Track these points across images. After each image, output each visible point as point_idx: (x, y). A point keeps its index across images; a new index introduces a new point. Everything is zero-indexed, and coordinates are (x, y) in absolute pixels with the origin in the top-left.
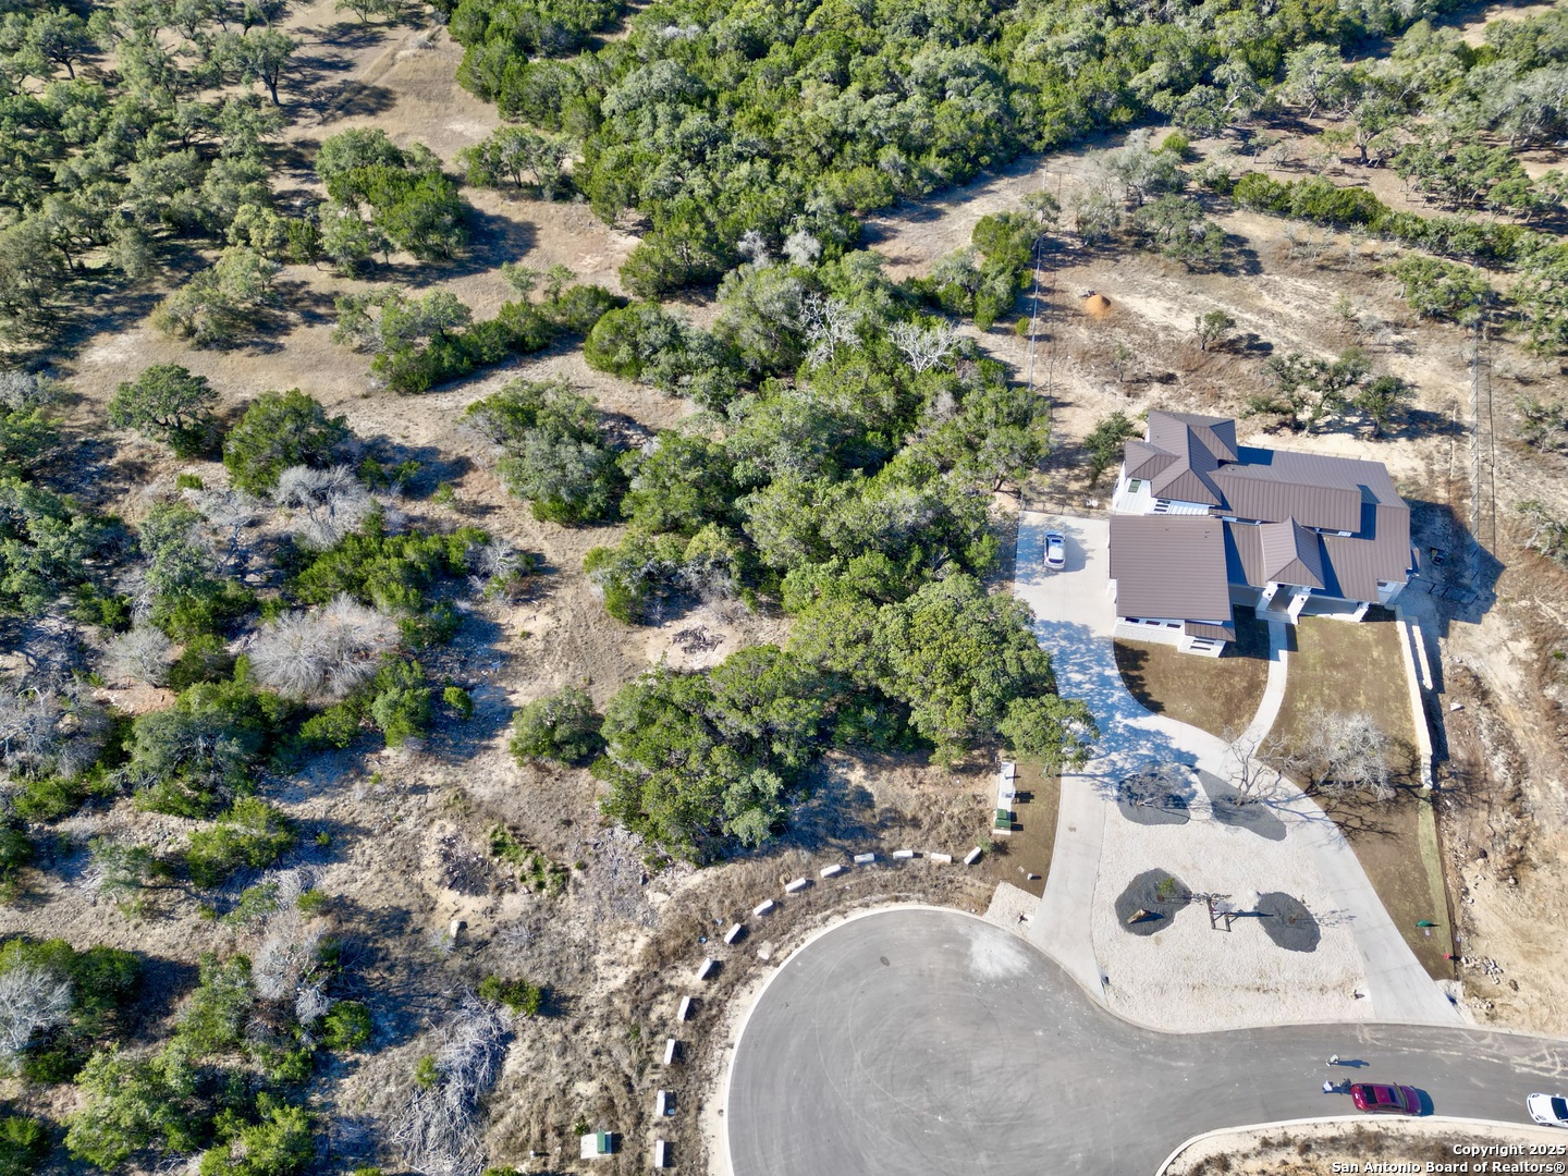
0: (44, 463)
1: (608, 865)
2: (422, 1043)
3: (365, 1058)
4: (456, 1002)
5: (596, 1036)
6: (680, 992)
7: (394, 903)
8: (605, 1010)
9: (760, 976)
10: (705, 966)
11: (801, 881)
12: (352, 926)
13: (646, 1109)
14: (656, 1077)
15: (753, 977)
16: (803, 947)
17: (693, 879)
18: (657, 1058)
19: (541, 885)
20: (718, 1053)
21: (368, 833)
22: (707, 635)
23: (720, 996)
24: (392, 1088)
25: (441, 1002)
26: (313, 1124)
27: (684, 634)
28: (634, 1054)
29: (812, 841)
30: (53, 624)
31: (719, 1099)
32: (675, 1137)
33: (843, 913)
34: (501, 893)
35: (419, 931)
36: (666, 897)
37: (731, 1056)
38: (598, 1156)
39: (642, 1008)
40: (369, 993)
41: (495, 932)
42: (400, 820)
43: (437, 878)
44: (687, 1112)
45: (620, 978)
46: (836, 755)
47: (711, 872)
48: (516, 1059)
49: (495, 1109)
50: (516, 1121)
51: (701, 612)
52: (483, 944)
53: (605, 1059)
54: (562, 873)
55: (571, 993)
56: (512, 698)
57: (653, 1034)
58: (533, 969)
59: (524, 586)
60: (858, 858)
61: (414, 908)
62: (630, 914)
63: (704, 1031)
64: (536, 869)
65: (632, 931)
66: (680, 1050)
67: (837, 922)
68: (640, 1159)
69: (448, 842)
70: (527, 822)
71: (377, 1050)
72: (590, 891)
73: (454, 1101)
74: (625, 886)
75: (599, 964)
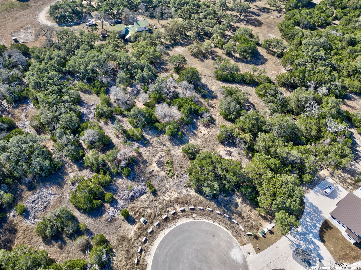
0: (156, 62)
1: (181, 179)
2: (133, 183)
3: (125, 179)
4: (142, 181)
5: (157, 204)
6: (175, 209)
7: (147, 160)
8: (161, 202)
9: (190, 219)
10: (182, 209)
11: (211, 210)
12: (139, 158)
13: (154, 222)
14: (160, 219)
15: (189, 218)
16: (201, 221)
17: (193, 193)
18: (163, 216)
19: (169, 174)
20: (172, 224)
21: (152, 146)
22: (232, 154)
23: (181, 216)
24: (125, 186)
25: (141, 179)
26: (111, 182)
27: (228, 151)
28: (160, 212)
29: (219, 205)
30: (138, 87)
31: (166, 231)
32: (155, 230)
33: (214, 222)
34: (162, 170)
35: (146, 166)
36: (186, 192)
37: (174, 227)
38: (142, 222)
39: (167, 206)
40: (133, 170)
41: (156, 176)
42: (158, 148)
43: (155, 161)
44: (160, 229)
45: (168, 199)
46: (238, 194)
47: (197, 195)
48: (143, 197)
49: (135, 202)
50: (136, 206)
51: (235, 149)
52: (153, 176)
53: (155, 209)
54: (173, 174)
55: (159, 194)
56: (190, 141)
57: (165, 212)
58: (157, 186)
59: (208, 124)
60: (225, 215)
61: (149, 162)
62: (178, 190)
63: (173, 219)
64: (170, 171)
65: (176, 193)
66: (167, 218)
67: (211, 222)
68: (147, 229)
69: (162, 157)
70: (175, 162)
71: (127, 179)
72: (175, 181)
73: (130, 195)
74: (181, 185)
75: (167, 193)
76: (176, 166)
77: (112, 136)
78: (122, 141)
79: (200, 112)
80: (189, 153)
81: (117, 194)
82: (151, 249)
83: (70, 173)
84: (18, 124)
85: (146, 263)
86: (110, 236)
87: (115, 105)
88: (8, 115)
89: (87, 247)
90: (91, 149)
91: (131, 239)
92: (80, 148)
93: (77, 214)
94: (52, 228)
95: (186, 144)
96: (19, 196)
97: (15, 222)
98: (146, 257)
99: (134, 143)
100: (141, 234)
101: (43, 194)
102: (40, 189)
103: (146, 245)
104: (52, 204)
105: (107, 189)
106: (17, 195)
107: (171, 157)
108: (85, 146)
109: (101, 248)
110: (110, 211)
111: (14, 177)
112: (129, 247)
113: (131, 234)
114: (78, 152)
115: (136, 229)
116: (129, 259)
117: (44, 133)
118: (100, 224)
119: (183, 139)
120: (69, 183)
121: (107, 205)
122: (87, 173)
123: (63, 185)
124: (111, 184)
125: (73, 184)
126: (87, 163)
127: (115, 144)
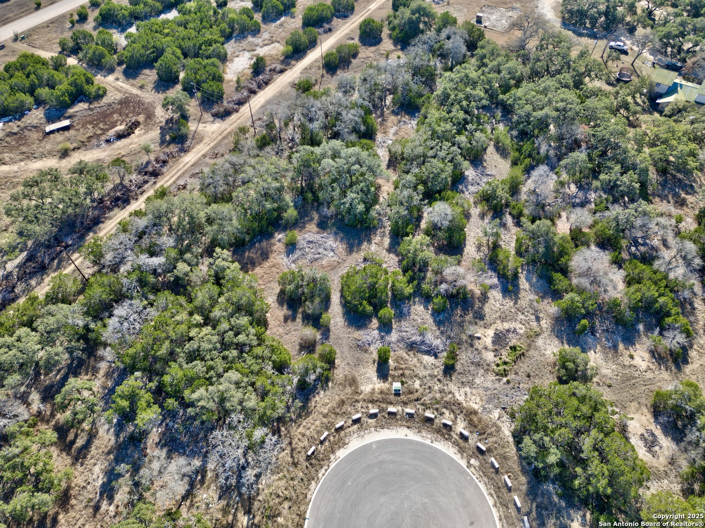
1: (510, 393)
2: (434, 328)
3: (430, 312)
4: (449, 337)
5: (436, 388)
6: (454, 421)
7: (487, 315)
8: (446, 391)
9: (462, 458)
10: (466, 433)
11: (510, 484)
12: (477, 302)
13: (409, 406)
14: (420, 411)
15: (462, 455)
16: (477, 481)
17: (507, 429)
18: (428, 411)
19: (498, 365)
20: (429, 436)
21: (516, 303)
22: (657, 448)
23: (453, 440)
24: (419, 321)
25: (449, 332)
26: (408, 298)
27: (653, 435)
28: (429, 402)
29: (532, 493)
31: (412, 435)
32: (398, 417)
33: (495, 505)
34: (493, 351)
35: (476, 324)
36: (497, 418)
37: (428, 442)
38: (394, 389)
39: (447, 405)
40: (452, 310)
41: (477, 350)
42: (523, 314)
43: (498, 328)
44: (407, 422)
45: (460, 398)
47: (511, 439)
48: (428, 359)
49: (411, 353)
50: (407, 360)
51: (673, 446)
52: (472, 346)
53: (428, 391)
54: (505, 374)
55: (453, 378)
56: (592, 352)
57: (437, 409)
58: (462, 364)
59: (663, 355)
60: (526, 518)
61: (485, 321)
62: (488, 402)
63: (438, 431)
64: (505, 363)
65: (480, 403)
66: (429, 420)
67: (491, 501)
68: (391, 403)
69: (515, 331)
70: (527, 359)
71: (432, 315)
72: (497, 385)
73: (414, 338)
74: (501, 400)
75: (466, 389)
76: (523, 366)
77: (472, 240)
78: (478, 258)
79: (669, 320)
80: (564, 366)
81: (400, 321)
82: (370, 432)
83: (376, 243)
84: (379, 137)
85: (347, 441)
86: (342, 362)
87: (523, 197)
88: (379, 117)
89: (308, 347)
90: (427, 233)
91: (360, 394)
92: (416, 221)
93: (335, 298)
94: (298, 287)
95: (577, 350)
96: (304, 223)
97: (275, 248)
98: (356, 435)
99: (490, 273)
100: (377, 401)
101: (326, 243)
102: (329, 234)
103: (370, 421)
104: (324, 262)
105: (395, 302)
106: (302, 221)
107: (529, 346)
108: (423, 225)
109: (319, 364)
110: (372, 332)
111: (318, 197)
112: (349, 400)
113: (366, 388)
114: (408, 225)
115: (378, 389)
116: (335, 413)
117: (394, 170)
118: (347, 336)
119: (582, 337)
120: (362, 254)
121: (375, 323)
122: (392, 261)
123: (353, 251)
124: (407, 302)
125: (365, 260)
126: (402, 248)
127: (465, 253)
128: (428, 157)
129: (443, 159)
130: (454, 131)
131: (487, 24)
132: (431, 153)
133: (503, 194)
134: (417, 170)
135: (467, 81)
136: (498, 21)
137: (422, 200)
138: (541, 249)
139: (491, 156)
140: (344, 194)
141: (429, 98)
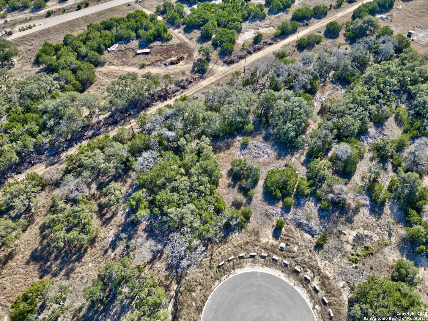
1: (355, 275)
2: (317, 219)
3: (317, 208)
4: (325, 227)
5: (307, 255)
6: (313, 279)
7: (355, 222)
8: (313, 259)
9: (311, 302)
10: (318, 288)
12: (351, 212)
13: (286, 259)
14: (293, 264)
15: (311, 300)
16: (316, 319)
18: (298, 266)
19: (352, 255)
20: (294, 281)
21: (377, 220)
23: (308, 289)
24: (309, 212)
25: (326, 225)
26: (306, 196)
28: (300, 261)
31: (283, 277)
32: (278, 263)
34: (352, 245)
35: (346, 225)
36: (341, 286)
37: (292, 284)
38: (280, 246)
39: (311, 267)
40: (332, 212)
41: (341, 241)
42: (380, 228)
43: (360, 232)
44: (282, 268)
45: (321, 265)
47: (347, 303)
48: (307, 236)
49: (298, 229)
50: (293, 232)
52: (338, 237)
53: (301, 255)
54: (356, 261)
55: (320, 253)
57: (303, 267)
58: (329, 246)
61: (353, 225)
62: (339, 275)
63: (300, 280)
64: (358, 255)
65: (333, 274)
66: (297, 272)
68: (276, 254)
69: (371, 238)
70: (374, 258)
71: (318, 211)
72: (348, 267)
73: (302, 221)
74: (347, 277)
75: (326, 262)
76: (370, 261)
77: (360, 172)
78: (360, 184)
80: (398, 270)
81: (297, 208)
82: (258, 266)
83: (296, 158)
84: (318, 95)
85: (243, 266)
86: (254, 220)
87: (405, 154)
88: (322, 83)
89: (237, 205)
90: (331, 160)
91: (259, 242)
92: (326, 151)
93: (261, 183)
94: (241, 169)
95: (412, 263)
96: (256, 135)
97: (235, 144)
98: (249, 264)
99: (365, 196)
100: (268, 249)
101: (265, 149)
102: (269, 145)
103: (260, 259)
104: (261, 160)
105: (297, 196)
106: (255, 133)
107: (378, 250)
108: (330, 154)
109: (240, 217)
110: (277, 209)
111: (269, 121)
112: (251, 243)
113: (264, 240)
114: (320, 152)
115: (271, 243)
116: (241, 248)
117: (322, 117)
118: (261, 206)
119: (419, 257)
120: (285, 162)
121: (281, 204)
122: (302, 171)
123: (280, 158)
124: (304, 198)
125: (286, 165)
126: (311, 165)
127: (352, 179)
128: (345, 114)
129: (355, 117)
130: (369, 101)
131: (414, 38)
132: (348, 112)
133: (391, 149)
134: (336, 120)
135: (388, 72)
136: (424, 37)
137: (333, 139)
138: (406, 191)
139: (391, 123)
140: (285, 123)
141: (358, 77)
